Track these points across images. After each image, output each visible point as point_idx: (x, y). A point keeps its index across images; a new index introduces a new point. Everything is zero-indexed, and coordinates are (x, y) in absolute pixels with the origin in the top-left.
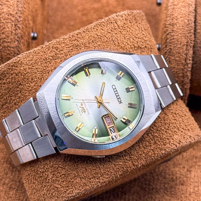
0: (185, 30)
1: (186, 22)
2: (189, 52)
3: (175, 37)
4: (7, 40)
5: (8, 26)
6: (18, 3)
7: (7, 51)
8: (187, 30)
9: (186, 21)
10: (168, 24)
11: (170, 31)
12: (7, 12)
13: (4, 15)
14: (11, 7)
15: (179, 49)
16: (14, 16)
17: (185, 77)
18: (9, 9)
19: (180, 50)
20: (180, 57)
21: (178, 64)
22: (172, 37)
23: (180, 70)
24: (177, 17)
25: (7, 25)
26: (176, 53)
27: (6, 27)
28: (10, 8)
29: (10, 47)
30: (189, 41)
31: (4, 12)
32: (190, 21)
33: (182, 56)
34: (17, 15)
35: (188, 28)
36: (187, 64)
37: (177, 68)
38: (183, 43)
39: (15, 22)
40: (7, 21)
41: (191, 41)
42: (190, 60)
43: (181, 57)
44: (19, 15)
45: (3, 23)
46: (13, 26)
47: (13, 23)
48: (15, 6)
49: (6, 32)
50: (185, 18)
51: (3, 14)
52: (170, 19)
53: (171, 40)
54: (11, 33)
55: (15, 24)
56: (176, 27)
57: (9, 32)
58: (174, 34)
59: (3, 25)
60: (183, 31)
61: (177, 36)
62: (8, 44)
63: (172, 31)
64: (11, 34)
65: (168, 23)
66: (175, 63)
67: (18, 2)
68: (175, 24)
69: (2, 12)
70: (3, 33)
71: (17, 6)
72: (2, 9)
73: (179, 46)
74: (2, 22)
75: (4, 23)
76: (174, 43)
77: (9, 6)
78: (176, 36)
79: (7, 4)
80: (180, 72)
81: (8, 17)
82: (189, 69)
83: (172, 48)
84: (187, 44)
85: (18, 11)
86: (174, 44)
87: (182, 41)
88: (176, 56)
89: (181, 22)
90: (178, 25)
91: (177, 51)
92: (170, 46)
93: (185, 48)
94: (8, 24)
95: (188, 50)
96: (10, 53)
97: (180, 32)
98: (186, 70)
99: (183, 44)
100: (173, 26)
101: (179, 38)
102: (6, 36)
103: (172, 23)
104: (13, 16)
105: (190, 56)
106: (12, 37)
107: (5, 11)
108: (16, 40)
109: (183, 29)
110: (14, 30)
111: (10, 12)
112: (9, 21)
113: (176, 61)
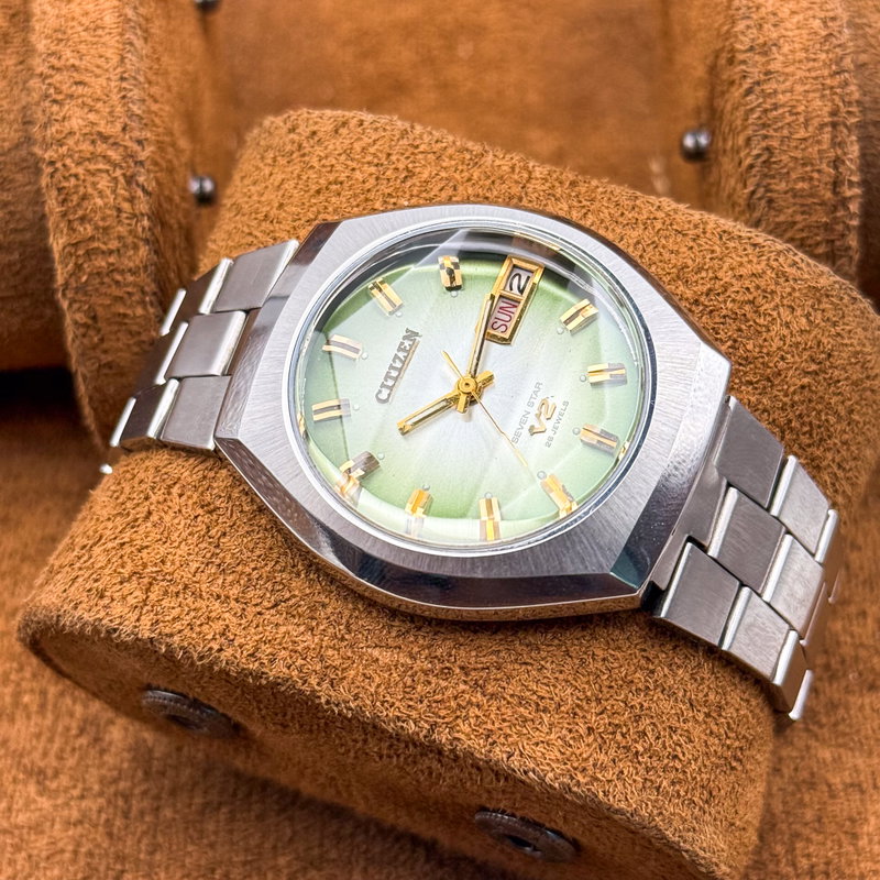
0: (816, 64)
1: (816, 29)
2: (845, 154)
3: (782, 98)
4: (105, 243)
5: (99, 186)
6: (124, 85)
7: (110, 286)
8: (825, 64)
9: (817, 24)
10: (742, 48)
11: (757, 78)
12: (83, 132)
13: (77, 143)
14: (99, 105)
15: (803, 146)
16: (115, 144)
17: (841, 257)
18: (92, 117)
19: (807, 148)
20: (811, 179)
21: (806, 208)
22: (769, 100)
23: (816, 231)
24: (775, 14)
25: (94, 184)
26: (791, 165)
27: (90, 190)
28: (97, 112)
29: (122, 272)
30: (841, 104)
31: (71, 133)
32: (830, 24)
33: (819, 171)
34: (127, 137)
35: (827, 52)
36: (844, 202)
37: (804, 224)
38: (818, 116)
39: (124, 165)
40: (92, 167)
41: (850, 103)
42: (851, 184)
43: (816, 175)
44: (136, 134)
45: (76, 176)
46: (119, 186)
47: (118, 173)
48: (115, 97)
49: (95, 212)
50: (811, 13)
51: (70, 142)
52: (748, 27)
53: (766, 111)
54: (115, 214)
55: (124, 175)
56: (781, 58)
57: (108, 212)
58: (775, 86)
59: (77, 186)
60: (809, 70)
61: (789, 94)
62: (111, 260)
63: (766, 74)
64: (118, 216)
65: (742, 42)
66: (795, 204)
67: (122, 79)
68: (775, 45)
69: (66, 132)
70: (83, 219)
71: (124, 97)
72: (64, 118)
73: (802, 133)
74: (70, 175)
75: (82, 177)
76: (780, 124)
77: (89, 101)
78: (784, 92)
79: (83, 96)
80: (818, 238)
81: (91, 148)
82: (855, 223)
83: (775, 143)
84: (836, 119)
85: (130, 117)
86: (782, 128)
87: (810, 109)
88: (794, 176)
89: (797, 32)
90: (786, 49)
91: (799, 154)
92: (765, 137)
93: (826, 137)
94: (96, 179)
95: (841, 144)
96: (126, 296)
97: (800, 74)
98: (840, 227)
99: (816, 122)
100: (765, 54)
101: (798, 101)
102: (97, 228)
103: (761, 41)
104: (111, 141)
105: (850, 169)
106: (121, 229)
107: (76, 128)
108: (142, 239)
109: (808, 60)
110: (126, 200)
111: (98, 129)
112: (101, 166)
113: (795, 196)
